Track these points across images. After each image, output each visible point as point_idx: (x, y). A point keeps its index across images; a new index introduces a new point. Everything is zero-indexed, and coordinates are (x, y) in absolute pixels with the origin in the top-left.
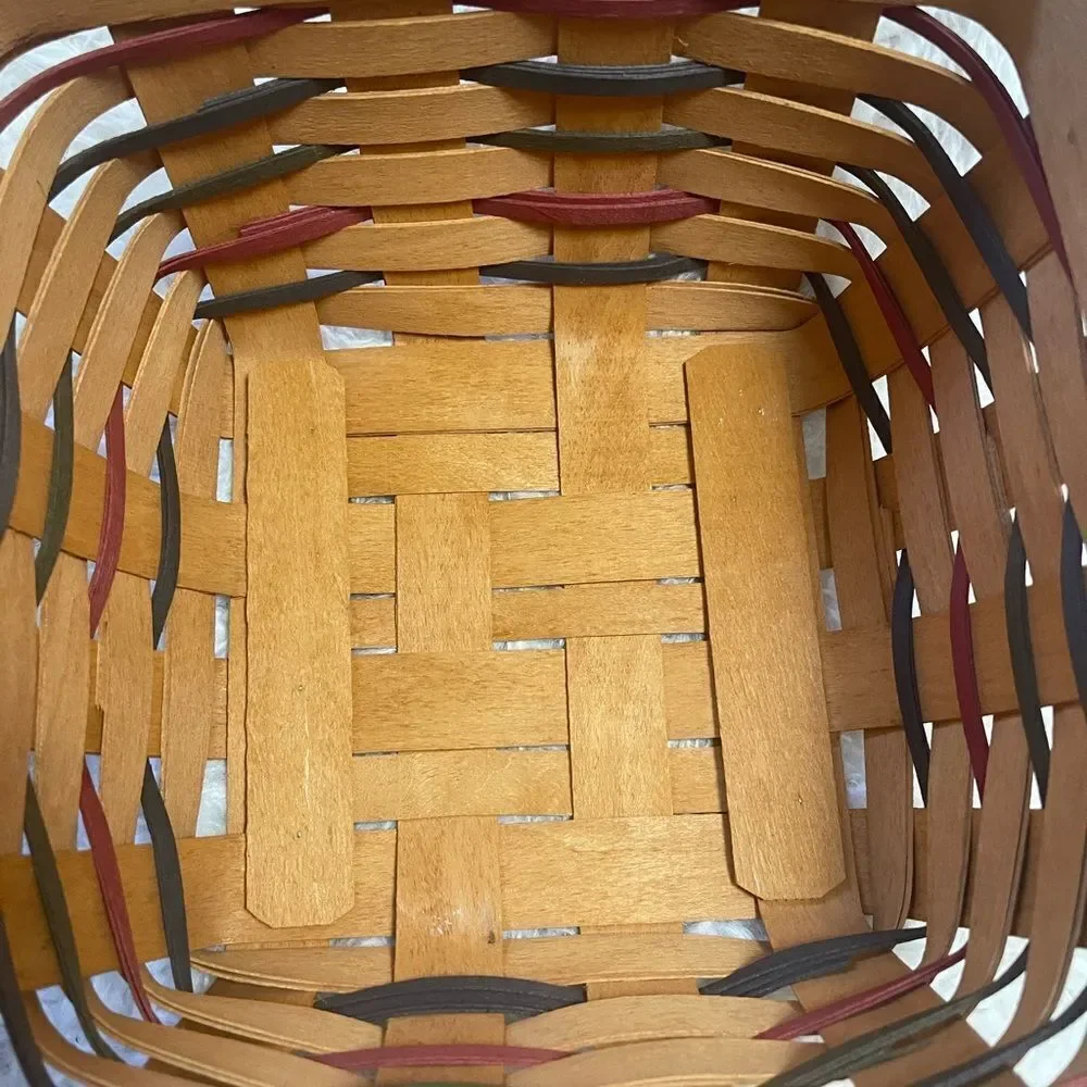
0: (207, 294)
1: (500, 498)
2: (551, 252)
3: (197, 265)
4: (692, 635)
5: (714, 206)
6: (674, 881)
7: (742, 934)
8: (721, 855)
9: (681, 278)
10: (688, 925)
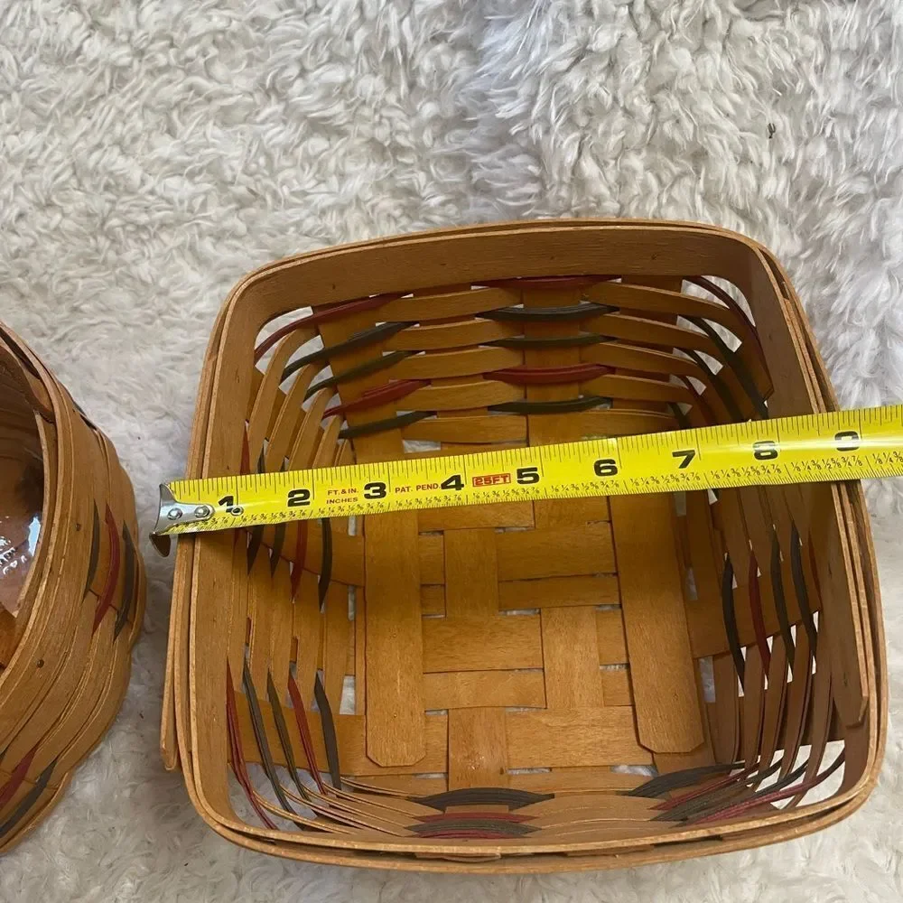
0: (345, 426)
1: (501, 531)
2: (526, 397)
3: (341, 412)
4: (613, 605)
5: (612, 370)
6: (605, 743)
7: (645, 772)
8: (632, 729)
9: (598, 408)
10: (612, 767)
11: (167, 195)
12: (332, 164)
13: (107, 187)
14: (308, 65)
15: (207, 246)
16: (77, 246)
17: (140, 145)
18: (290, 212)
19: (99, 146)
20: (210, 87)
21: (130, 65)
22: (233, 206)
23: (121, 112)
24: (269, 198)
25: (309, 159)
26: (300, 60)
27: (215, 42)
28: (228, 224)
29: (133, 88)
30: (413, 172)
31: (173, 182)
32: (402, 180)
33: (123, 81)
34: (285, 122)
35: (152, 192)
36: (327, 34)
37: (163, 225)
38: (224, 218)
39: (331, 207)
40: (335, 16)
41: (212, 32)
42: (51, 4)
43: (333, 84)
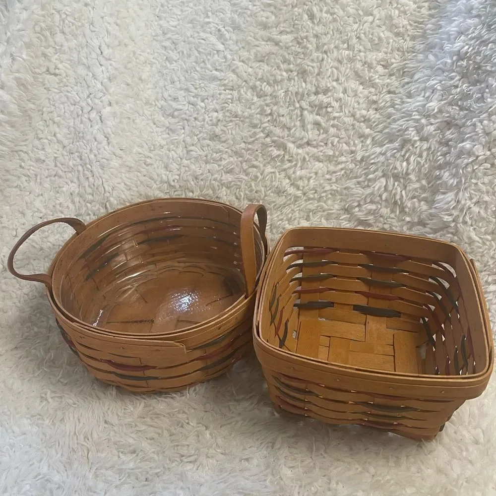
14: (362, 203)
19: (282, 219)
20: (326, 207)
21: (301, 197)
23: (293, 210)
26: (359, 201)
27: (331, 194)
29: (299, 203)
33: (296, 201)
34: (350, 221)
36: (372, 194)
40: (376, 188)
41: (332, 190)
42: (281, 176)
43: (371, 210)
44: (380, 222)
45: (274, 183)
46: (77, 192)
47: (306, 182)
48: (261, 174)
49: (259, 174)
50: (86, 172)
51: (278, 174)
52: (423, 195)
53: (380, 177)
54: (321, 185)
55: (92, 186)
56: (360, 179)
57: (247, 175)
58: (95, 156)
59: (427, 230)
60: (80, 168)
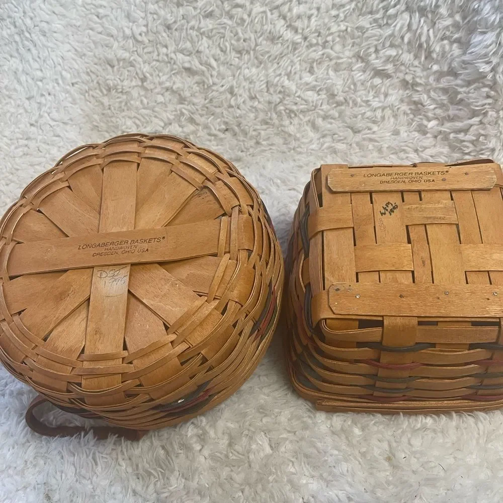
11: (306, 98)
12: (383, 90)
13: (280, 92)
14: (379, 48)
15: (319, 121)
16: (261, 116)
17: (297, 76)
18: (360, 109)
19: (280, 75)
20: (333, 54)
21: (301, 43)
22: (335, 105)
23: (292, 61)
24: (351, 102)
25: (373, 87)
26: (376, 46)
27: (339, 36)
28: (331, 112)
29: (299, 52)
30: (421, 94)
31: (310, 93)
32: (416, 97)
33: (295, 49)
34: (364, 72)
35: (299, 97)
36: (392, 35)
37: (302, 112)
38: (329, 110)
39: (379, 108)
40: (398, 28)
41: (340, 31)
42: (274, 16)
43: (390, 56)
44: (401, 72)
45: (265, 27)
46: (21, 69)
47: (306, 22)
48: (249, 15)
49: (245, 17)
50: (26, 43)
51: (269, 14)
52: (456, 36)
53: (403, 12)
54: (325, 25)
55: (38, 59)
56: (378, 16)
57: (231, 17)
58: (31, 19)
59: (459, 82)
60: (17, 38)
